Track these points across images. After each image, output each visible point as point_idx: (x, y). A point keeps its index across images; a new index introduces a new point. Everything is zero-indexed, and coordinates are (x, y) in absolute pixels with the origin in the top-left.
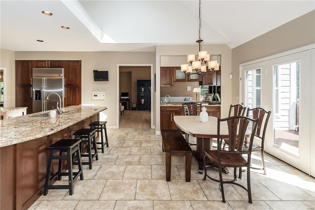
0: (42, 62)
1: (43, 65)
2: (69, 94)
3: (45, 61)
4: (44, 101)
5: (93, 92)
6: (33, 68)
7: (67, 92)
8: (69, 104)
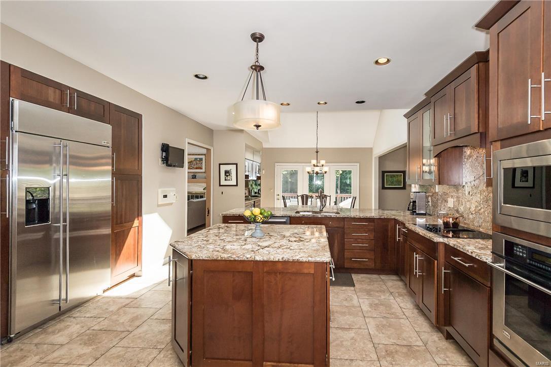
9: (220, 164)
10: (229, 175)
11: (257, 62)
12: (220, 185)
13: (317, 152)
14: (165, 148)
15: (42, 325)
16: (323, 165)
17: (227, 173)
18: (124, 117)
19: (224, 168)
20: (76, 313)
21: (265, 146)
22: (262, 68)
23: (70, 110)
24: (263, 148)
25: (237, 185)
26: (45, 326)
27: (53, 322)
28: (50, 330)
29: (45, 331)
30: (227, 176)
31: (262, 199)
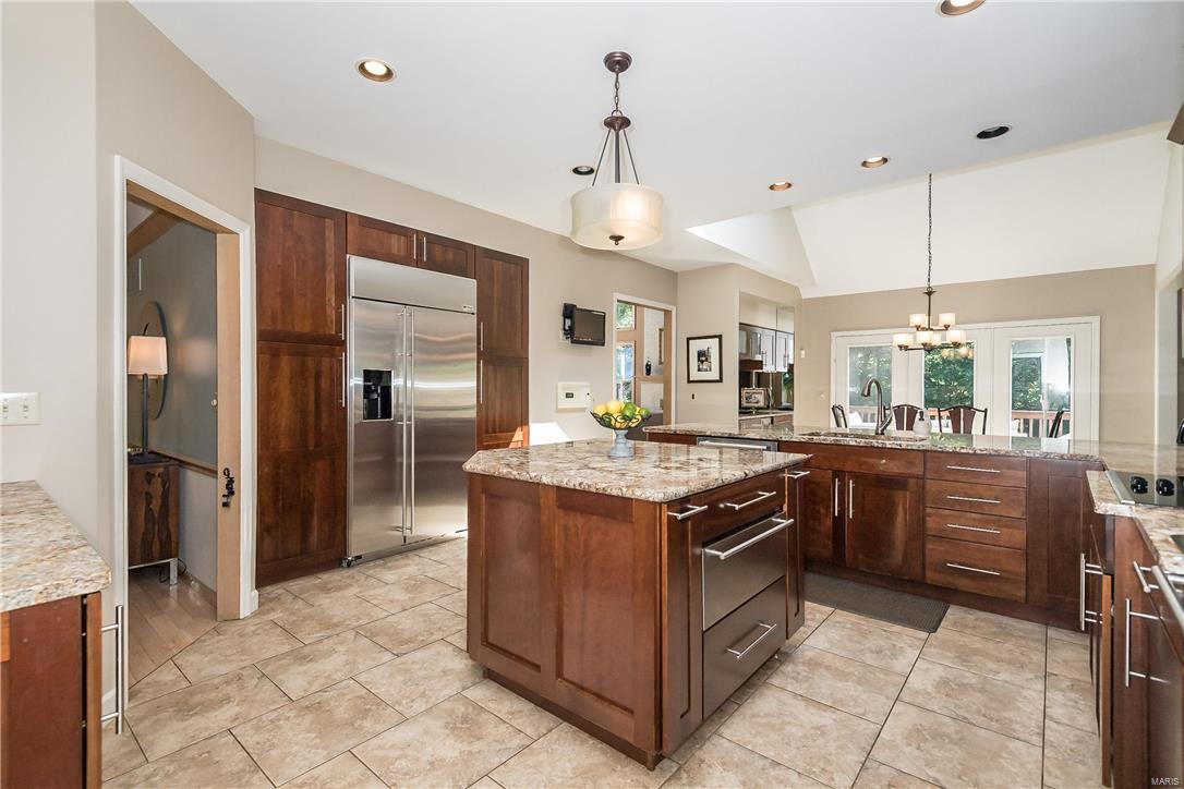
9: (688, 339)
10: (707, 360)
11: (617, 110)
12: (689, 381)
13: (929, 294)
14: (569, 311)
15: (384, 556)
16: (947, 327)
17: (703, 356)
18: (498, 265)
19: (696, 346)
20: (425, 553)
21: (806, 294)
22: (626, 122)
23: (418, 264)
24: (801, 299)
25: (721, 381)
26: (387, 559)
27: (398, 557)
28: (389, 565)
29: (384, 566)
30: (702, 362)
31: (795, 413)
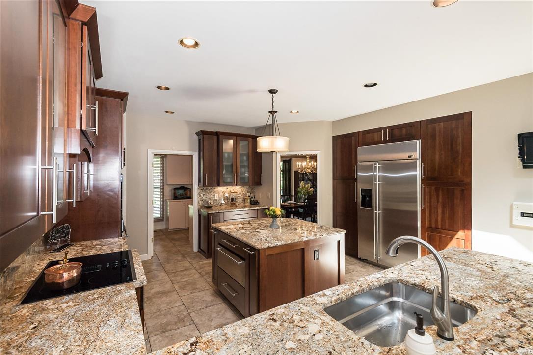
0: (374, 133)
1: (376, 139)
2: (433, 200)
3: (379, 130)
4: (378, 212)
5: (515, 203)
6: (359, 147)
7: (428, 197)
8: (433, 226)
